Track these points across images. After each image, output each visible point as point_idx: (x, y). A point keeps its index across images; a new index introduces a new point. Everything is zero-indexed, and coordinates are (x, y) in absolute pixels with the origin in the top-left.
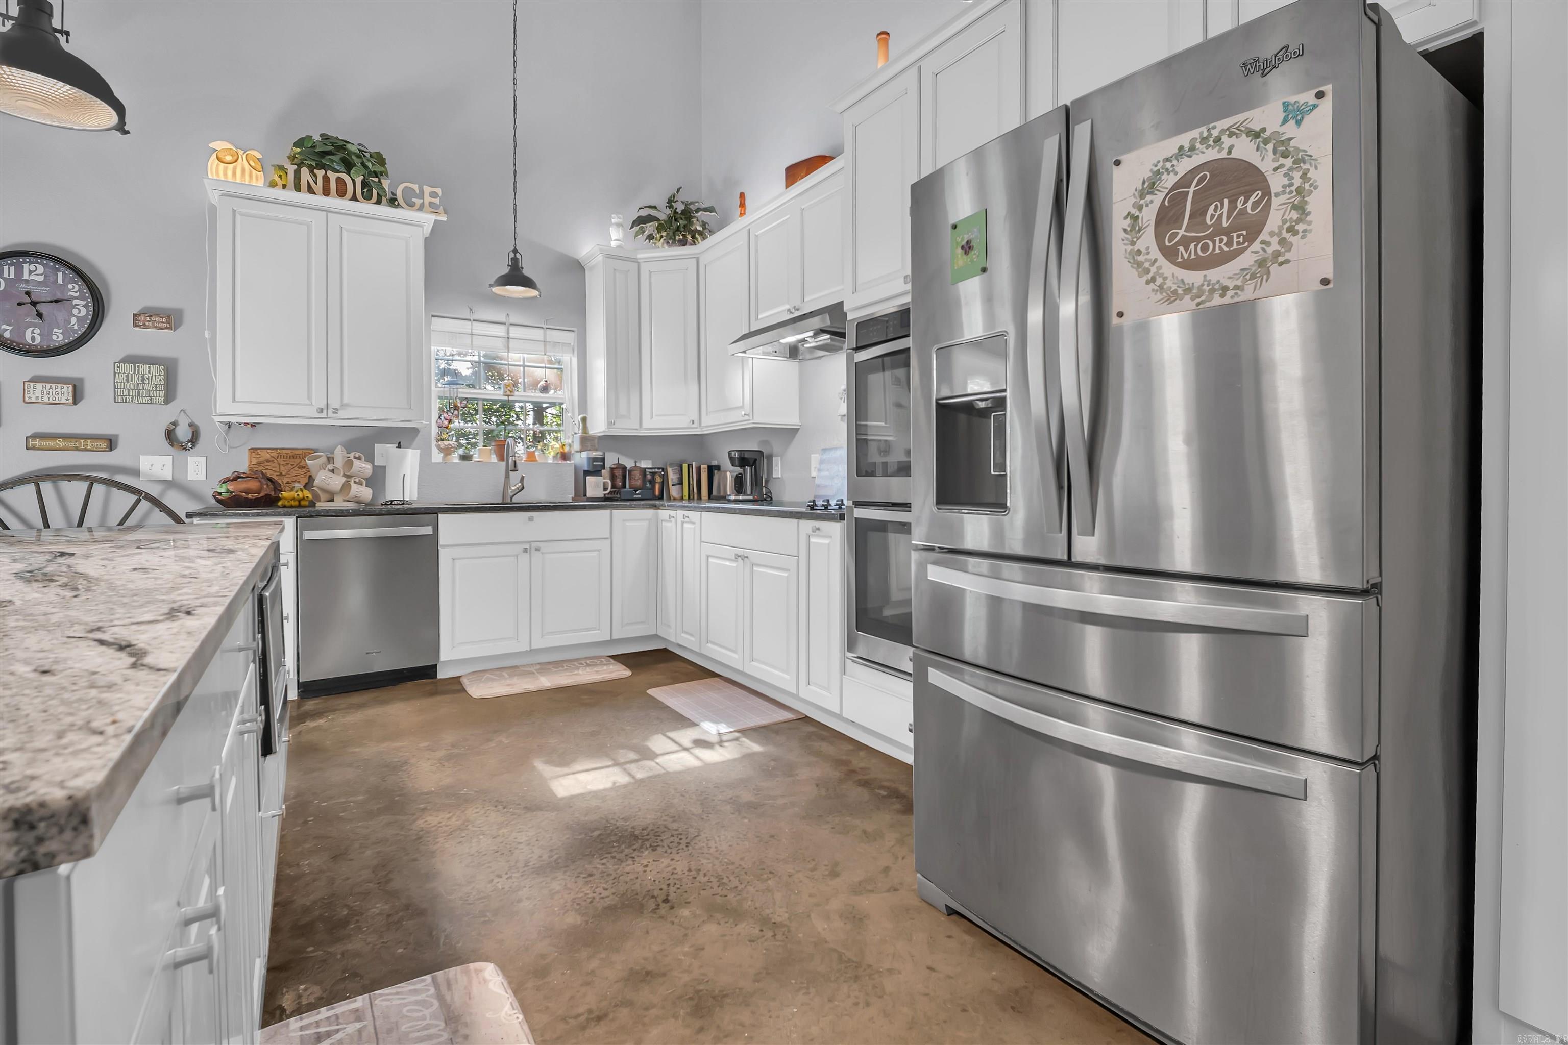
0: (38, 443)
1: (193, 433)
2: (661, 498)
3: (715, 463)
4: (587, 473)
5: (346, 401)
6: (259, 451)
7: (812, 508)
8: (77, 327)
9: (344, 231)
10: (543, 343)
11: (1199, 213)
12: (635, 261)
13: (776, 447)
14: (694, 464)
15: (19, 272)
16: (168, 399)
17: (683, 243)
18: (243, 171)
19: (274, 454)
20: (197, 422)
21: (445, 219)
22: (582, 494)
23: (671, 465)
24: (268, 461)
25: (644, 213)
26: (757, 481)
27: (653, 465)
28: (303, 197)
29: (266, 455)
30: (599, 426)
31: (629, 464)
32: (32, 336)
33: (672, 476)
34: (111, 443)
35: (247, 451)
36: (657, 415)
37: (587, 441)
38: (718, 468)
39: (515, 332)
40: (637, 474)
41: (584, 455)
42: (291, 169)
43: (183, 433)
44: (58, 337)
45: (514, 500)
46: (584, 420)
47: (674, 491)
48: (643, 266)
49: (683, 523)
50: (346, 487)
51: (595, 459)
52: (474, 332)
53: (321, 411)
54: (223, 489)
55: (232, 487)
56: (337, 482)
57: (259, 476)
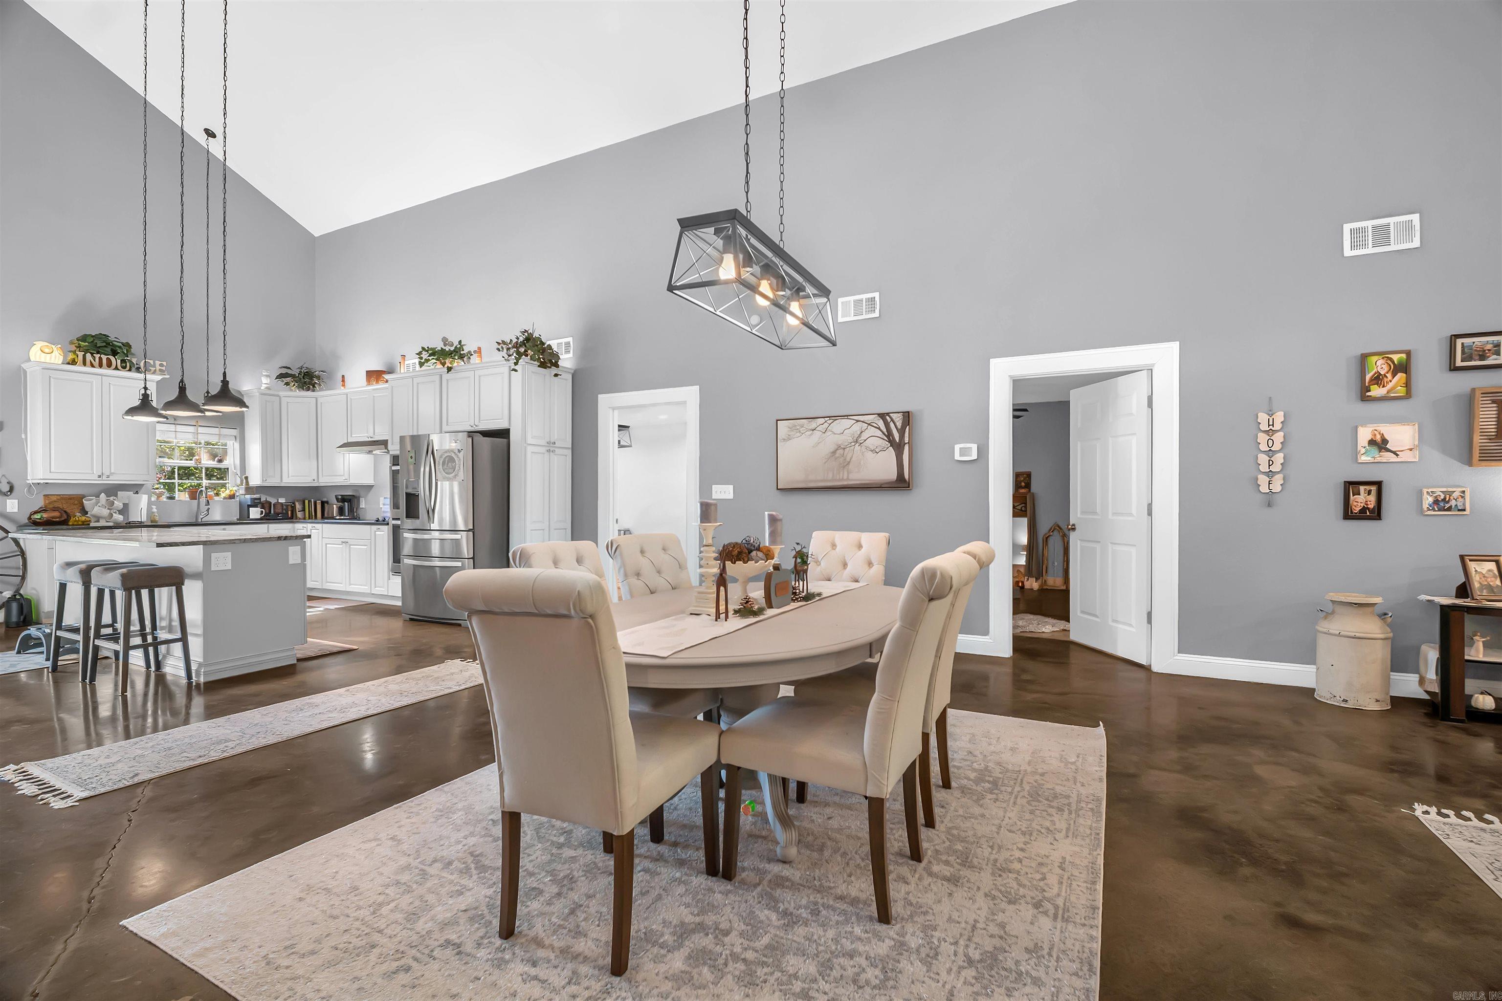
1: (10, 487)
2: (292, 518)
3: (325, 500)
4: (249, 506)
5: (112, 471)
6: (50, 496)
7: (377, 521)
9: (111, 385)
10: (218, 436)
11: (448, 464)
12: (278, 396)
13: (362, 493)
14: (312, 500)
17: (308, 389)
18: (55, 357)
19: (59, 498)
20: (12, 481)
21: (168, 377)
22: (247, 517)
23: (298, 501)
24: (55, 501)
25: (284, 371)
26: (351, 510)
27: (286, 500)
28: (88, 369)
29: (54, 498)
30: (255, 482)
31: (273, 501)
33: (298, 506)
35: (42, 496)
36: (292, 476)
37: (249, 490)
38: (327, 502)
39: (201, 430)
40: (279, 507)
41: (248, 497)
42: (81, 354)
43: (4, 487)
45: (203, 520)
46: (247, 478)
47: (300, 515)
48: (283, 399)
49: (311, 530)
50: (109, 515)
51: (256, 499)
52: (177, 430)
53: (99, 477)
54: (38, 516)
55: (45, 515)
56: (105, 512)
57: (54, 509)
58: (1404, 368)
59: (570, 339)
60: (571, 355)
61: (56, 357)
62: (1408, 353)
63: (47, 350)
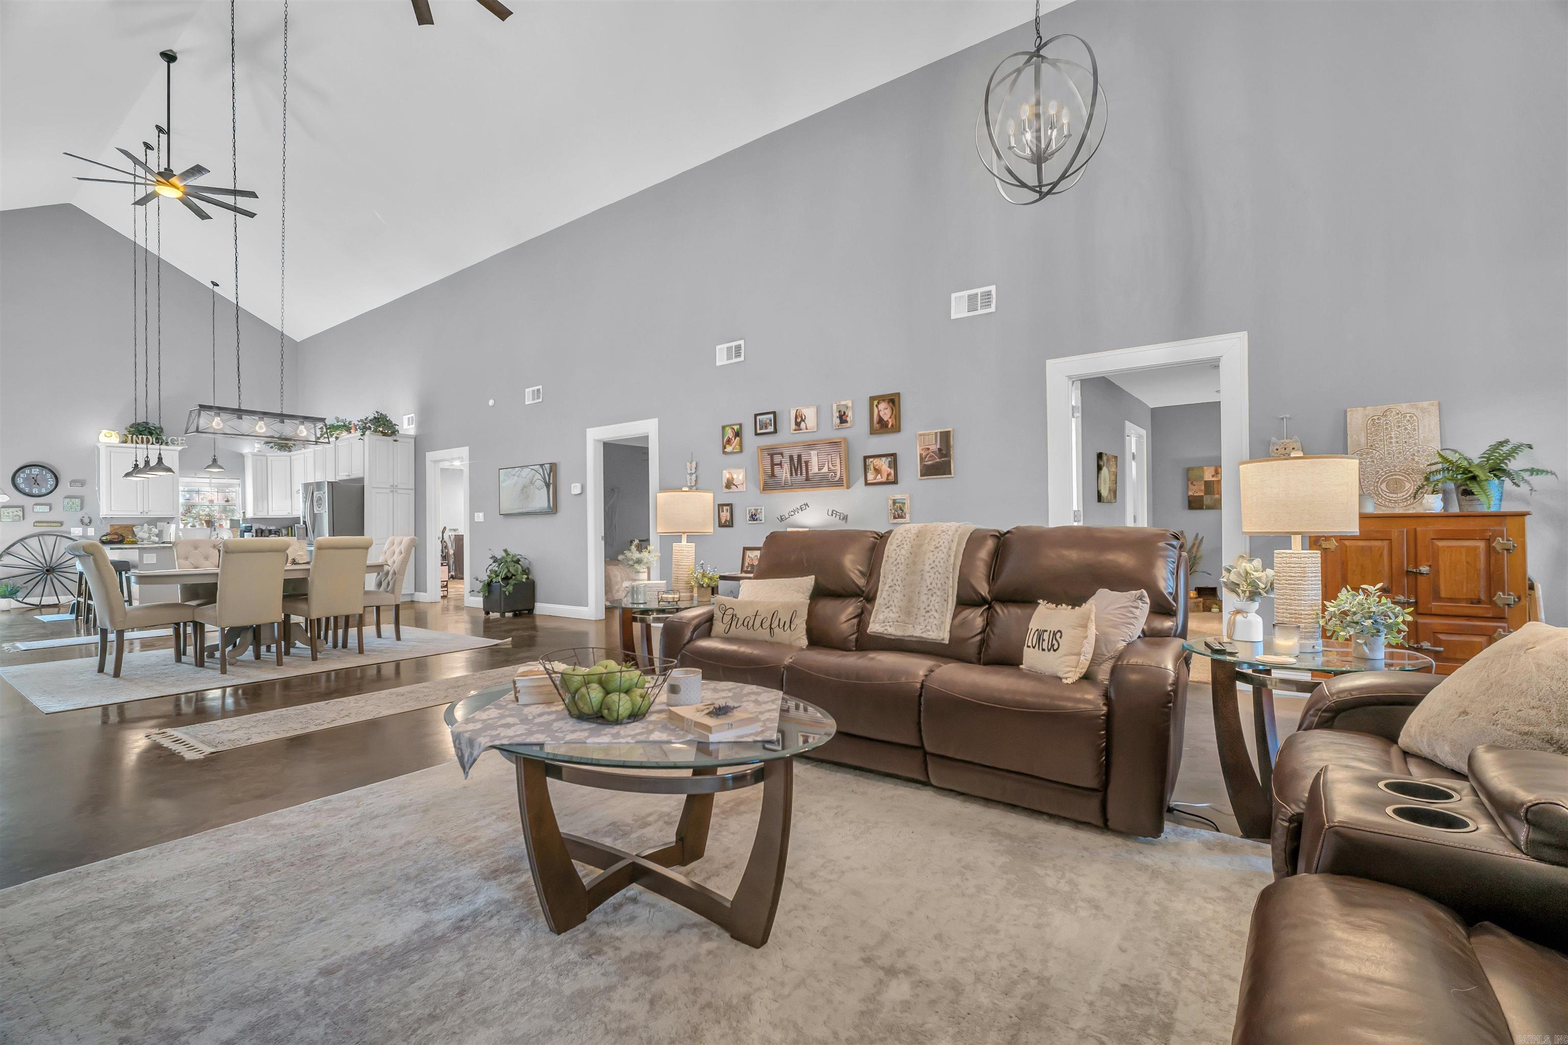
0: (38, 524)
1: (90, 520)
4: (245, 532)
5: (150, 509)
6: (115, 526)
8: (50, 488)
10: (226, 484)
11: (319, 501)
12: (265, 457)
15: (31, 471)
16: (82, 509)
17: (285, 450)
19: (121, 527)
20: (92, 517)
21: (186, 448)
23: (284, 528)
24: (118, 529)
27: (271, 526)
28: (135, 445)
29: (118, 527)
30: (250, 515)
31: (264, 528)
32: (35, 491)
33: (284, 531)
34: (61, 524)
35: (110, 526)
36: (275, 511)
37: (245, 520)
40: (268, 529)
41: (244, 525)
42: (130, 436)
43: (86, 520)
44: (44, 491)
46: (244, 513)
48: (269, 459)
50: (150, 537)
51: (248, 527)
53: (141, 513)
54: (103, 538)
55: (108, 537)
56: (146, 536)
57: (116, 534)
58: (738, 434)
59: (413, 415)
60: (413, 426)
61: (115, 439)
62: (740, 425)
63: (109, 435)
